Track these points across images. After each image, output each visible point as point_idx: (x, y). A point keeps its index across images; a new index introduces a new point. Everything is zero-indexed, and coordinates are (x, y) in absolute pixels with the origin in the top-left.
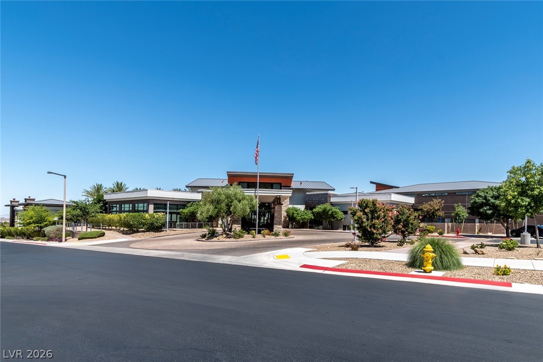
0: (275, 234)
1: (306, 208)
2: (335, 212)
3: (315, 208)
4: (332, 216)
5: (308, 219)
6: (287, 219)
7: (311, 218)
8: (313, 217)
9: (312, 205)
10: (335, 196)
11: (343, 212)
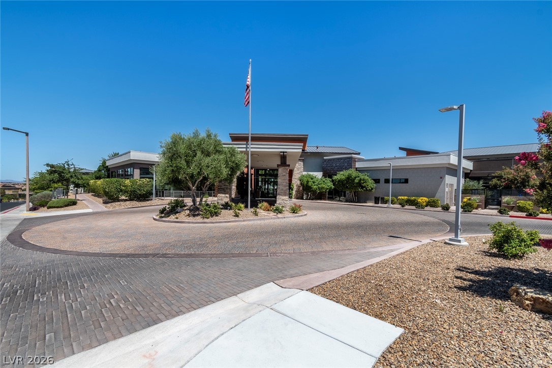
0: (276, 210)
1: (324, 176)
2: (364, 180)
3: (336, 175)
4: (360, 184)
5: (327, 189)
6: (301, 188)
7: (331, 187)
8: (333, 187)
9: (332, 172)
10: (361, 160)
11: (374, 180)
